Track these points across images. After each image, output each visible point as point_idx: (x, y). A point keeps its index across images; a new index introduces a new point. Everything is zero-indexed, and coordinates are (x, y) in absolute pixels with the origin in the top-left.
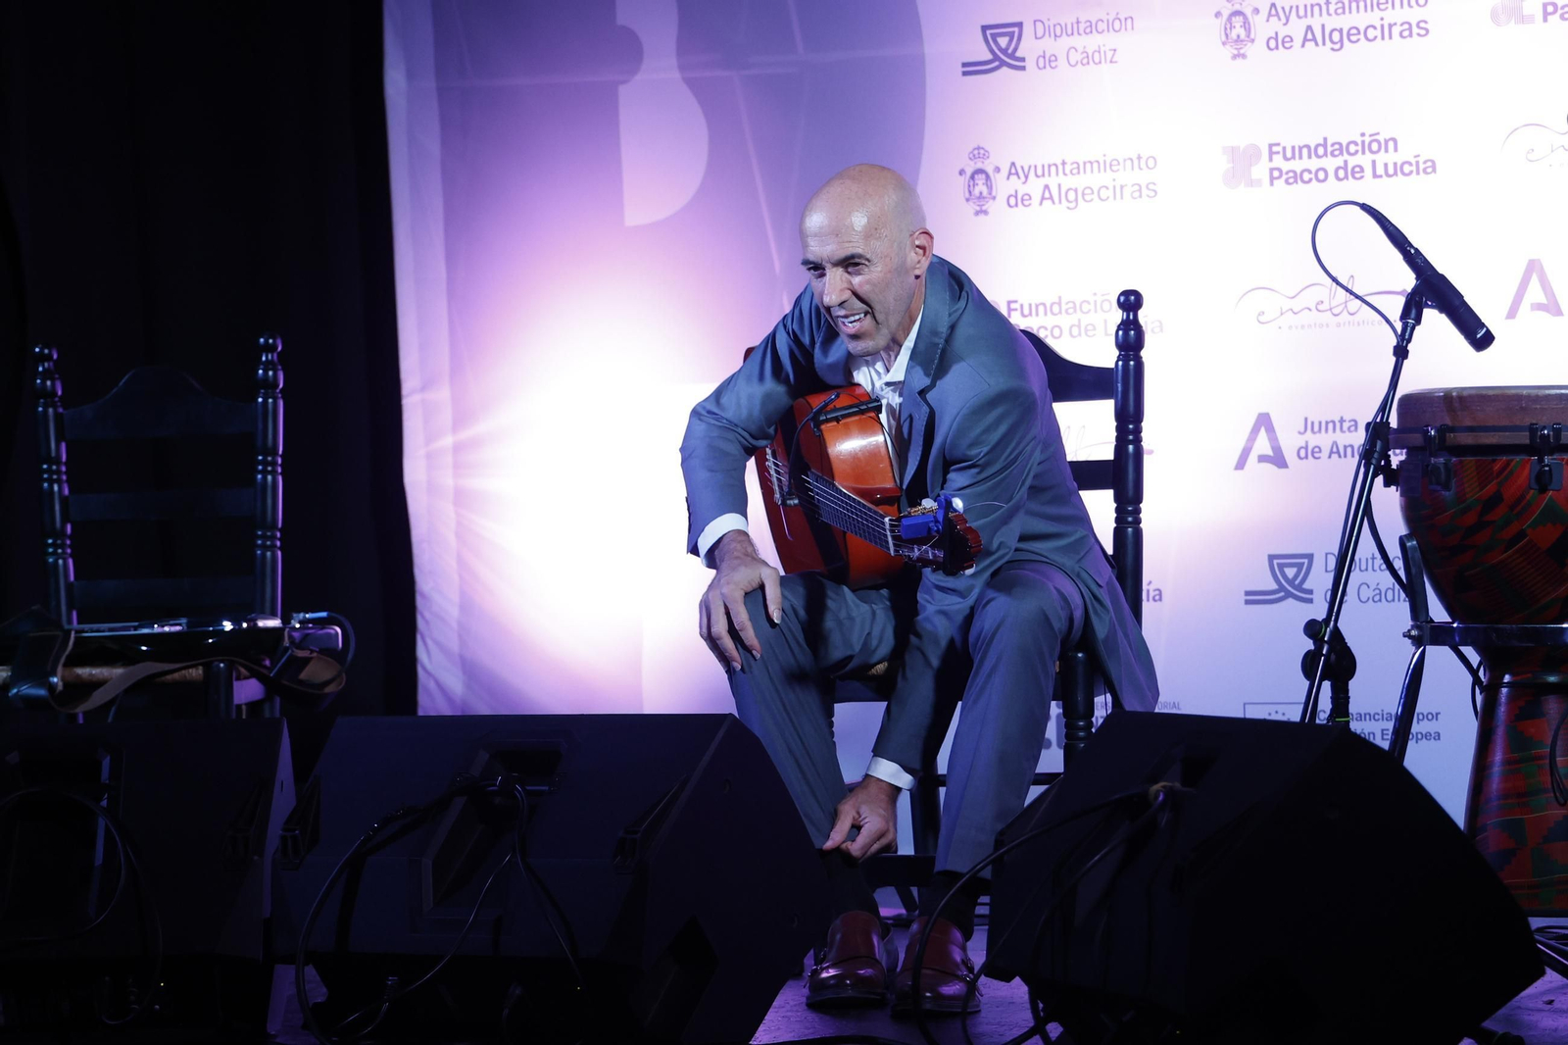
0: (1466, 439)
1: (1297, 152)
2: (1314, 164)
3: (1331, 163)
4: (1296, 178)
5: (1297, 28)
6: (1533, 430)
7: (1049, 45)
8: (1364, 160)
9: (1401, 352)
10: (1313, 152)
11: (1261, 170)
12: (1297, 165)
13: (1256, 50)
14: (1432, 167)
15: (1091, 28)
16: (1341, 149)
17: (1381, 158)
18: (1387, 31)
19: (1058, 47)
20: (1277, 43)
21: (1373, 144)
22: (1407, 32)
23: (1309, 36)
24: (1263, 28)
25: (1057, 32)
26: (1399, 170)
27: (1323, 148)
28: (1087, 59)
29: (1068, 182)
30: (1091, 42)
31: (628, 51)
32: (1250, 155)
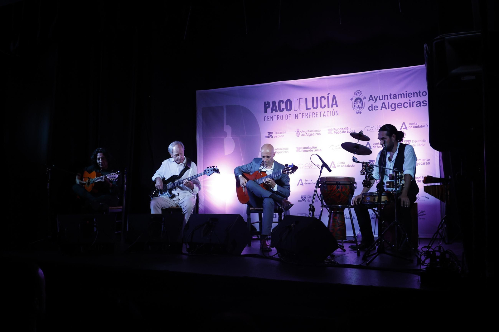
1: (305, 148)
2: (307, 149)
3: (309, 149)
4: (305, 151)
7: (276, 135)
8: (313, 149)
9: (321, 172)
11: (301, 150)
12: (305, 150)
13: (300, 136)
14: (321, 150)
15: (281, 133)
16: (310, 148)
17: (315, 149)
18: (316, 134)
19: (277, 135)
21: (314, 147)
22: (318, 134)
23: (307, 135)
24: (301, 133)
27: (308, 148)
28: (280, 137)
30: (281, 135)
32: (300, 148)
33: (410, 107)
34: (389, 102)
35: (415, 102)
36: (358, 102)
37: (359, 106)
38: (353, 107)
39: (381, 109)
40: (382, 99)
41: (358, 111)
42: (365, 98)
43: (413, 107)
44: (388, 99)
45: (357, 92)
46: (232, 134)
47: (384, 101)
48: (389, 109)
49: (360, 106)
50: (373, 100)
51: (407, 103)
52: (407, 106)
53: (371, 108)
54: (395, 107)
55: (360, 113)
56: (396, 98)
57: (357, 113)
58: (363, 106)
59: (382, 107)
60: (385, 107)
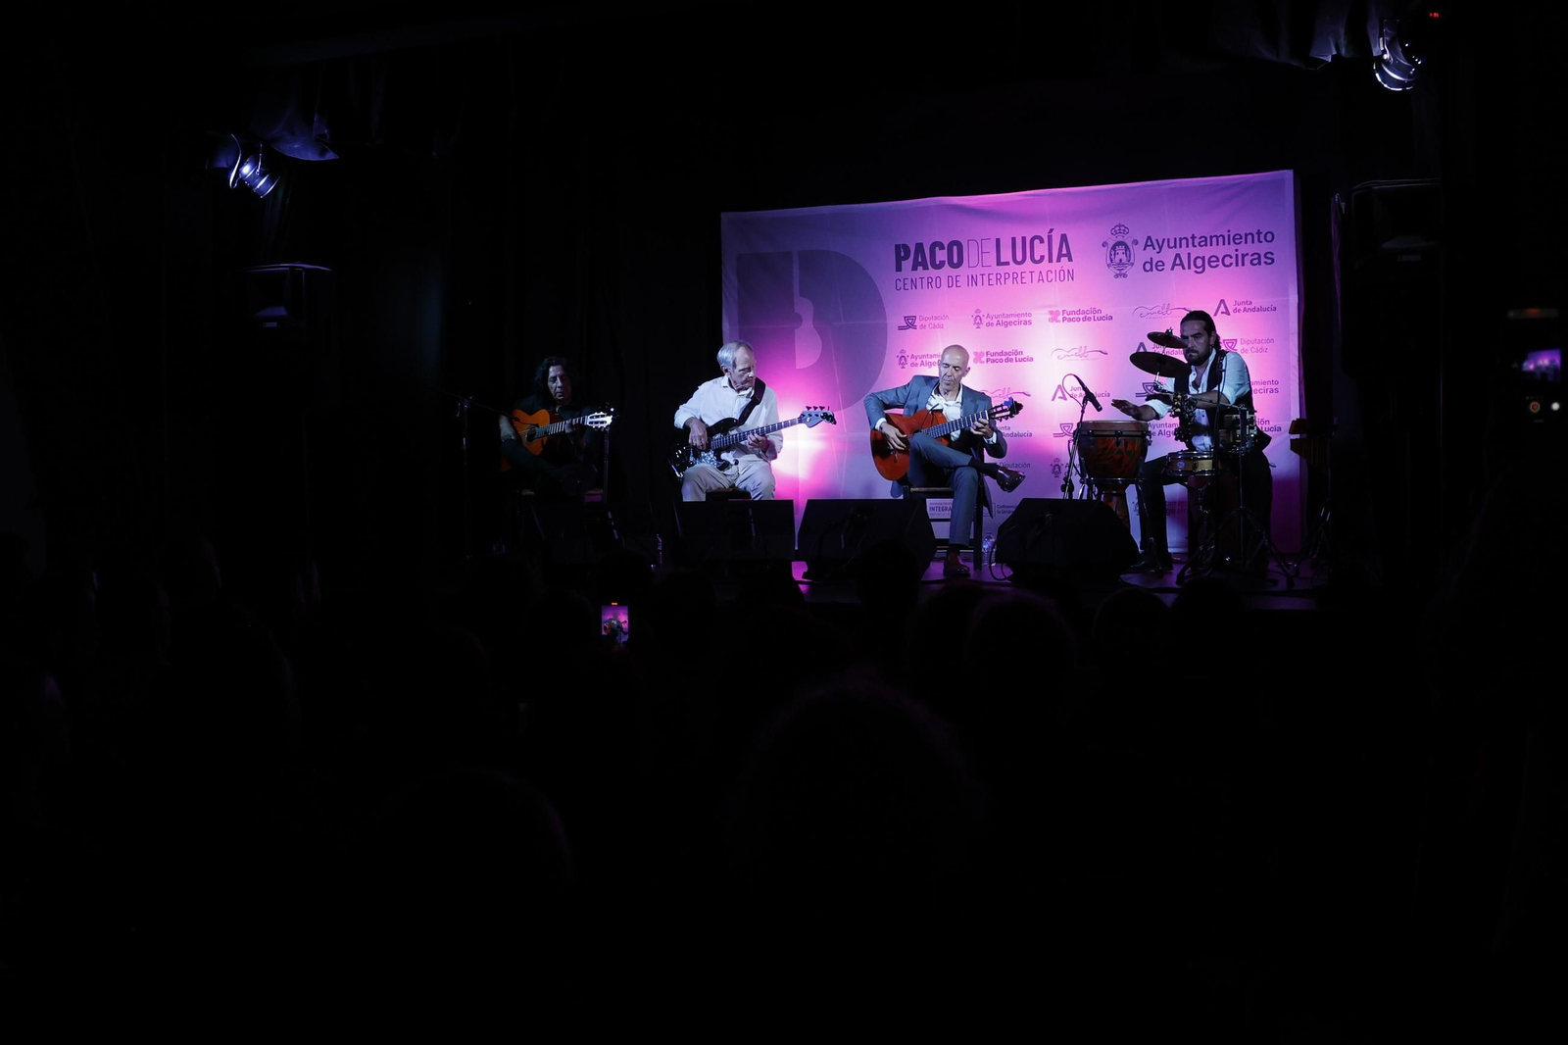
0: (1099, 433)
1: (995, 354)
2: (999, 357)
3: (1004, 358)
4: (994, 361)
5: (995, 321)
6: (1116, 431)
7: (924, 322)
8: (1014, 357)
10: (999, 354)
11: (984, 359)
12: (994, 358)
13: (983, 326)
15: (936, 318)
16: (1006, 354)
17: (1018, 357)
18: (1020, 323)
19: (927, 323)
20: (989, 325)
21: (1017, 353)
22: (1026, 323)
23: (998, 323)
24: (985, 320)
25: (926, 319)
26: (1023, 360)
27: (1002, 353)
28: (935, 327)
29: (929, 360)
30: (937, 322)
31: (799, 319)
32: (982, 354)
33: (1237, 265)
34: (1189, 254)
35: (1247, 254)
36: (1120, 252)
37: (1121, 260)
38: (1109, 262)
39: (1172, 269)
40: (1175, 246)
41: (1118, 272)
42: (1136, 242)
43: (1243, 265)
44: (1187, 246)
45: (1117, 228)
46: (814, 320)
47: (1178, 250)
48: (1189, 268)
49: (1124, 260)
50: (1154, 249)
51: (1231, 257)
52: (1231, 264)
53: (1148, 267)
54: (1203, 265)
55: (1125, 276)
56: (1206, 245)
57: (1117, 276)
58: (1132, 261)
59: (1174, 264)
60: (1182, 264)
